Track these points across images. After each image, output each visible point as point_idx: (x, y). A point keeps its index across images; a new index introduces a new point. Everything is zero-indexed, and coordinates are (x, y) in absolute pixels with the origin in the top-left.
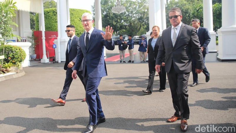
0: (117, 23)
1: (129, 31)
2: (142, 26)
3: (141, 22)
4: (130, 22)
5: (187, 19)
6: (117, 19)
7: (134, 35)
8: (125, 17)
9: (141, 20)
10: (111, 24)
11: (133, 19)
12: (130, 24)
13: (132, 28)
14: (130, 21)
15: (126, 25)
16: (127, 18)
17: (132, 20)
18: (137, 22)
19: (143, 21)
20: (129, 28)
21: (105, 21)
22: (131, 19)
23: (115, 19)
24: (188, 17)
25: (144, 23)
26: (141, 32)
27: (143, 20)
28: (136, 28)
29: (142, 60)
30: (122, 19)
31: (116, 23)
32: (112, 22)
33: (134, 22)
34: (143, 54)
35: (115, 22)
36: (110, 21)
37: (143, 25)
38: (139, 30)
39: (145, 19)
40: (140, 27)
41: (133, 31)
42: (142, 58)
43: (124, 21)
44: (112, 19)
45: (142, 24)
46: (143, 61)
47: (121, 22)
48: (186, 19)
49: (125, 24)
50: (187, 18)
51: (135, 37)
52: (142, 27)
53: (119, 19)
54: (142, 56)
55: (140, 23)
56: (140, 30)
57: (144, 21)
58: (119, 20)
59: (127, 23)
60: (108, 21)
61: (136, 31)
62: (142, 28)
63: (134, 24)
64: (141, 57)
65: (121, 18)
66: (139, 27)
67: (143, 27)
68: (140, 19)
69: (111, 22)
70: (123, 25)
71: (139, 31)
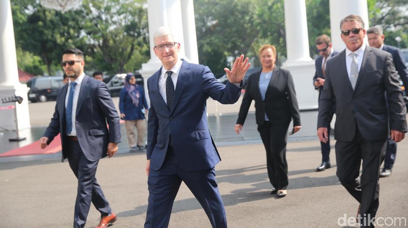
0: (67, 40)
1: (101, 61)
2: (136, 46)
3: (133, 36)
4: (103, 36)
5: (247, 29)
6: (66, 28)
7: (116, 71)
8: (89, 24)
9: (134, 31)
10: (51, 41)
11: (112, 28)
12: (106, 41)
13: (110, 52)
14: (104, 33)
15: (94, 45)
16: (96, 25)
17: (111, 32)
18: (124, 36)
19: (139, 35)
20: (102, 53)
21: (30, 32)
22: (106, 28)
23: (60, 28)
24: (248, 24)
25: (141, 39)
26: (135, 61)
27: (137, 30)
28: (122, 54)
29: (135, 145)
30: (81, 28)
31: (63, 39)
32: (52, 36)
33: (116, 36)
34: (136, 125)
35: (62, 35)
36: (46, 32)
37: (139, 44)
38: (129, 57)
39: (143, 29)
40: (132, 49)
41: (112, 59)
42: (132, 139)
43: (89, 33)
44: (52, 26)
45: (135, 42)
46: (138, 146)
47: (78, 36)
48: (245, 28)
49: (90, 41)
50: (246, 25)
51: (119, 75)
52: (137, 49)
53: (74, 28)
54: (132, 133)
55: (131, 39)
56: (133, 57)
57: (142, 33)
58: (72, 31)
59: (94, 39)
60: (42, 33)
61: (121, 61)
62: (136, 52)
63: (115, 41)
64: (131, 136)
65: (77, 24)
66: (129, 50)
67: (139, 48)
68: (132, 28)
69: (50, 37)
70: (85, 44)
71: (130, 61)
